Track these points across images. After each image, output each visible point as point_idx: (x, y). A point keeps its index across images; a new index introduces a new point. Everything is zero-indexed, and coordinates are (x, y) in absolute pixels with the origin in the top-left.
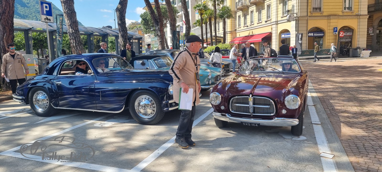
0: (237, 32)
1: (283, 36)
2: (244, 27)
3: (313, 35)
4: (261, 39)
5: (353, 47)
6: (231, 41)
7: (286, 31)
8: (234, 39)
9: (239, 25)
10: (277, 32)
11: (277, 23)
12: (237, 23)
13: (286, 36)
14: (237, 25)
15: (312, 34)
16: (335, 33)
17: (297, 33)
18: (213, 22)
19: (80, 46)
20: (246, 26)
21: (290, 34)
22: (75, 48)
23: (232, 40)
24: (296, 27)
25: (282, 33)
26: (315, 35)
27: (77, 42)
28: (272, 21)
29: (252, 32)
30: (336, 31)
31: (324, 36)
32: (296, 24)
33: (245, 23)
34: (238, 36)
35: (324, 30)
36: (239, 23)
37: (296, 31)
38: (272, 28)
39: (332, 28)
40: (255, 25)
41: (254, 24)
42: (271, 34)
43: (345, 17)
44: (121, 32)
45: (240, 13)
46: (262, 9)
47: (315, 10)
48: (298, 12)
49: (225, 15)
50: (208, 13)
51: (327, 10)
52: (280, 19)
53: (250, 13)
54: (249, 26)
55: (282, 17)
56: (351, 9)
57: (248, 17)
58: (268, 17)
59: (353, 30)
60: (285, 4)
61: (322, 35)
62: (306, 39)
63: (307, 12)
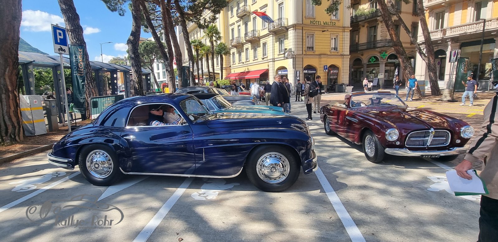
0: (231, 68)
1: (280, 73)
2: (239, 63)
3: (307, 72)
4: (259, 75)
5: (338, 83)
6: (226, 77)
7: (283, 68)
8: (229, 76)
9: (234, 62)
10: (274, 69)
11: (274, 60)
12: (232, 60)
13: (283, 73)
14: (232, 61)
15: (307, 71)
16: (325, 71)
17: (294, 70)
18: (210, 57)
19: (93, 84)
20: (241, 63)
21: (287, 71)
22: (87, 86)
24: (293, 65)
25: (279, 70)
26: (309, 72)
27: (89, 79)
28: (268, 58)
29: (248, 68)
30: (326, 69)
31: (316, 73)
32: (293, 61)
33: (240, 60)
35: (316, 68)
36: (233, 60)
37: (293, 68)
38: (268, 65)
39: (322, 66)
40: (250, 62)
42: (268, 70)
43: (333, 56)
44: (134, 67)
45: (234, 50)
46: (258, 47)
47: (308, 49)
48: (295, 50)
49: (223, 51)
50: (206, 49)
51: (318, 49)
52: (276, 56)
53: (245, 50)
54: (245, 62)
55: (279, 55)
56: (337, 49)
57: (243, 54)
58: (264, 54)
59: (338, 68)
60: (281, 42)
61: (315, 72)
62: (302, 76)
63: (303, 50)
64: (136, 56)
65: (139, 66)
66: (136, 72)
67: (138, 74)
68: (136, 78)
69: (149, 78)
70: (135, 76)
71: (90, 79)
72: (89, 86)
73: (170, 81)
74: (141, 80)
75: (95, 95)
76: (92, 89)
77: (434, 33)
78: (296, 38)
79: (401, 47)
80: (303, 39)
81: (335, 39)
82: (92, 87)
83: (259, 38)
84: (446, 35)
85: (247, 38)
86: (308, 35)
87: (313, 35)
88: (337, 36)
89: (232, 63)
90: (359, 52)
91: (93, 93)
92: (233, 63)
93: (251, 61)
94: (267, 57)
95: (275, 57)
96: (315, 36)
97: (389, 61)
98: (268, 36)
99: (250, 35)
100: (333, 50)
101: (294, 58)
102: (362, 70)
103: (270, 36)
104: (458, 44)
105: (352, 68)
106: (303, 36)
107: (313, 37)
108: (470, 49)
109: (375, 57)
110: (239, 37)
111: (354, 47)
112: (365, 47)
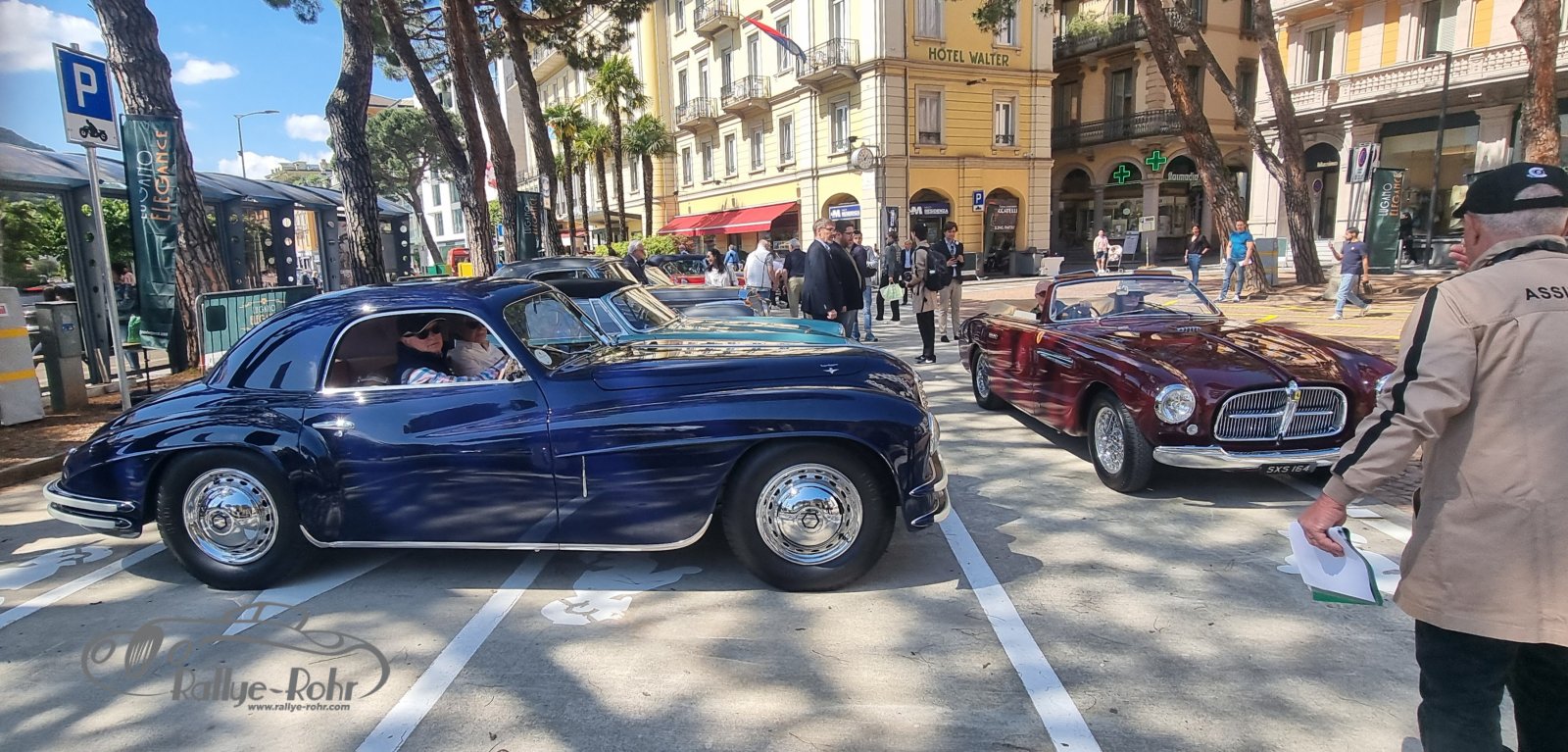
0: (680, 199)
1: (836, 214)
2: (703, 184)
3: (921, 213)
4: (770, 222)
5: (1018, 248)
6: (664, 228)
7: (846, 200)
8: (673, 223)
9: (687, 178)
10: (815, 203)
12: (680, 172)
13: (846, 214)
14: (681, 177)
15: (920, 208)
16: (978, 208)
17: (880, 204)
18: (609, 162)
19: (208, 250)
20: (711, 182)
21: (858, 208)
22: (187, 256)
23: (666, 224)
24: (877, 189)
25: (831, 205)
26: (927, 212)
27: (193, 235)
28: (798, 168)
29: (733, 200)
30: (981, 202)
32: (877, 179)
33: (707, 173)
34: (683, 211)
35: (947, 199)
36: (685, 172)
37: (877, 198)
38: (798, 190)
39: (969, 192)
40: (740, 180)
41: (738, 176)
42: (797, 206)
43: (999, 163)
44: (351, 193)
45: (687, 141)
46: (765, 132)
47: (924, 139)
48: (882, 142)
49: (651, 143)
50: (595, 136)
51: (954, 140)
52: (823, 161)
53: (722, 140)
54: (723, 181)
55: (832, 157)
56: (1013, 141)
57: (718, 155)
58: (785, 154)
59: (1018, 199)
60: (838, 119)
61: (945, 211)
62: (904, 223)
63: (906, 144)
64: (359, 155)
65: (367, 191)
66: (359, 209)
67: (363, 215)
68: (360, 229)
69: (403, 229)
70: (356, 224)
71: (196, 233)
72: (195, 257)
73: (477, 240)
74: (376, 237)
75: (215, 286)
76: (205, 268)
77: (1302, 94)
78: (886, 105)
79: (1205, 135)
80: (906, 107)
81: (1006, 107)
82: (204, 261)
83: (769, 103)
84: (1339, 101)
85: (731, 102)
86: (923, 95)
87: (939, 93)
88: (1014, 98)
89: (681, 183)
90: (1080, 151)
91: (207, 279)
92: (686, 181)
93: (744, 177)
94: (795, 164)
95: (820, 165)
96: (946, 97)
97: (1172, 177)
98: (797, 95)
99: (738, 92)
100: (1001, 144)
101: (880, 167)
102: (1091, 205)
103: (802, 96)
104: (1374, 127)
105: (1061, 200)
106: (906, 98)
107: (938, 101)
108: (1409, 144)
109: (1129, 166)
110: (704, 96)
111: (1066, 135)
112: (1099, 135)
